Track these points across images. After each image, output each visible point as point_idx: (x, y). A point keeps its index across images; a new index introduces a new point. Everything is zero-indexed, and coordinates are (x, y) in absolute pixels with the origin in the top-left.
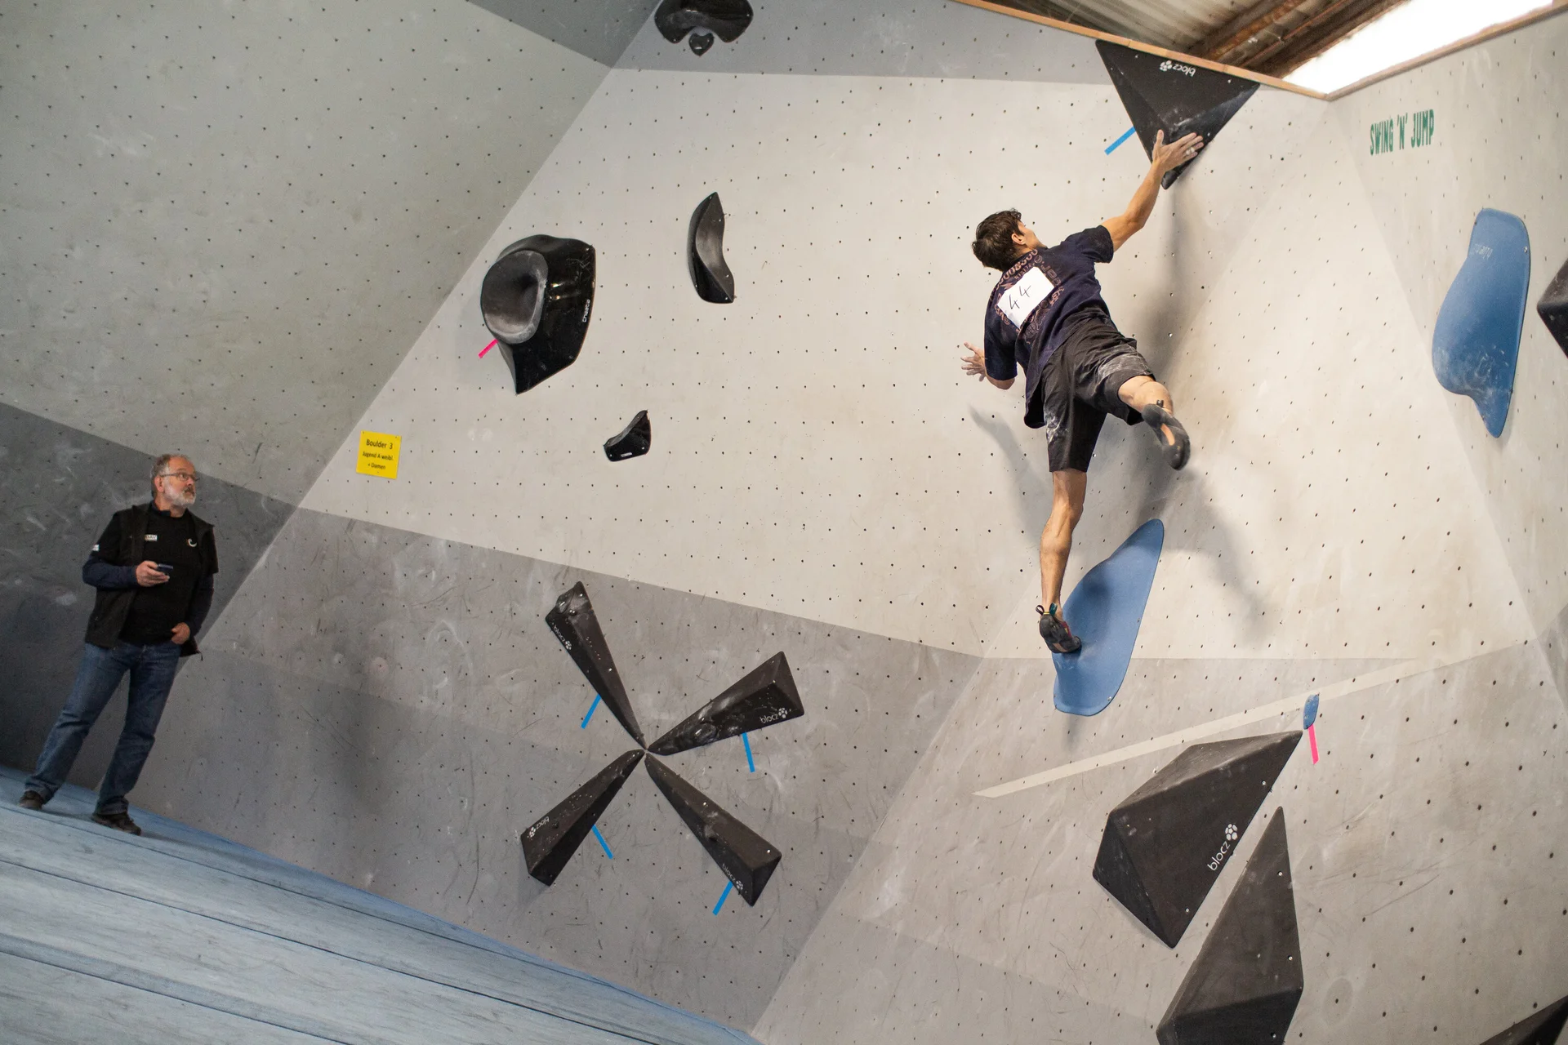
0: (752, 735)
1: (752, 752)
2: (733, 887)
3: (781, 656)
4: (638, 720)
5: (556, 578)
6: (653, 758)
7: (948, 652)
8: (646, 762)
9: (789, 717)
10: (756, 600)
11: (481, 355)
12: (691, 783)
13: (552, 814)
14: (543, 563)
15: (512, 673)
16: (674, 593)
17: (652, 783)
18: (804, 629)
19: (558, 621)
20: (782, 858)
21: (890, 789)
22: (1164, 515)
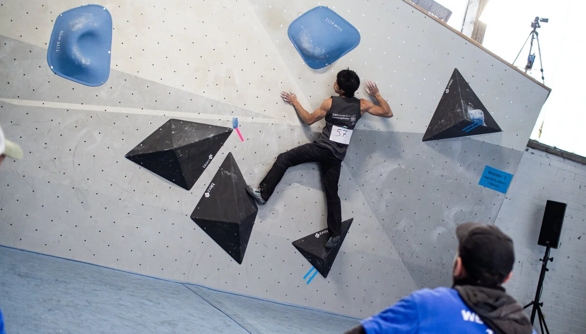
22: (108, 6)
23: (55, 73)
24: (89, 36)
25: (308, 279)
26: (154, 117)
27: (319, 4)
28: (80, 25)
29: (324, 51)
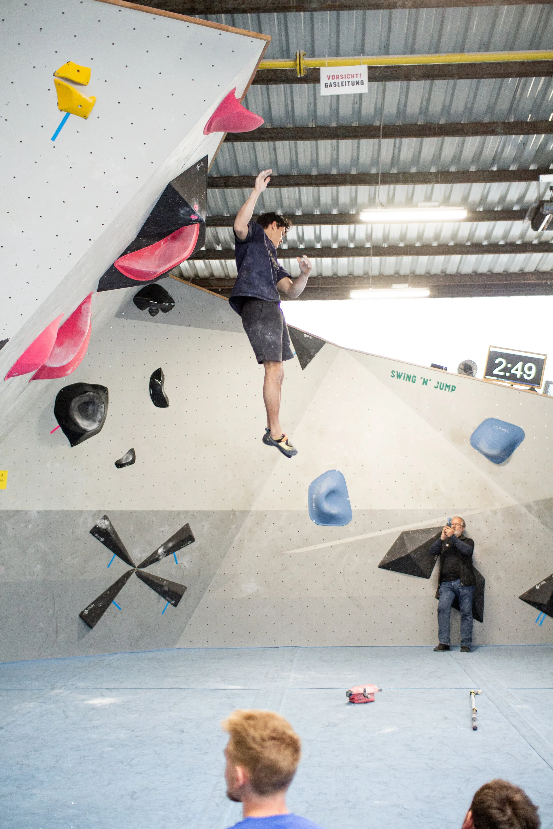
0: (177, 553)
1: (177, 557)
2: (170, 604)
3: (187, 525)
4: (132, 559)
5: (94, 515)
6: (139, 570)
7: (240, 511)
8: (136, 573)
9: (190, 543)
10: (178, 508)
11: (52, 432)
12: (154, 574)
13: (95, 602)
14: (87, 511)
15: (74, 555)
16: (146, 512)
17: (138, 580)
18: (195, 513)
19: (96, 532)
20: (187, 589)
21: (222, 557)
22: (338, 469)
23: (317, 524)
24: (332, 493)
25: (539, 622)
26: (390, 534)
27: (487, 417)
28: (324, 488)
29: (499, 451)
